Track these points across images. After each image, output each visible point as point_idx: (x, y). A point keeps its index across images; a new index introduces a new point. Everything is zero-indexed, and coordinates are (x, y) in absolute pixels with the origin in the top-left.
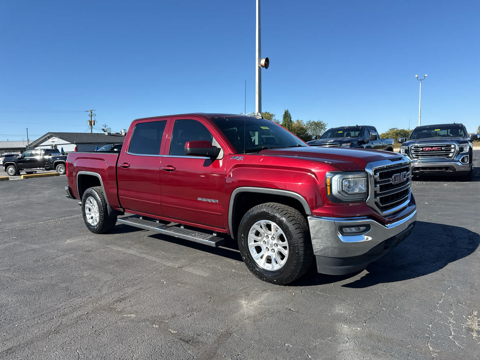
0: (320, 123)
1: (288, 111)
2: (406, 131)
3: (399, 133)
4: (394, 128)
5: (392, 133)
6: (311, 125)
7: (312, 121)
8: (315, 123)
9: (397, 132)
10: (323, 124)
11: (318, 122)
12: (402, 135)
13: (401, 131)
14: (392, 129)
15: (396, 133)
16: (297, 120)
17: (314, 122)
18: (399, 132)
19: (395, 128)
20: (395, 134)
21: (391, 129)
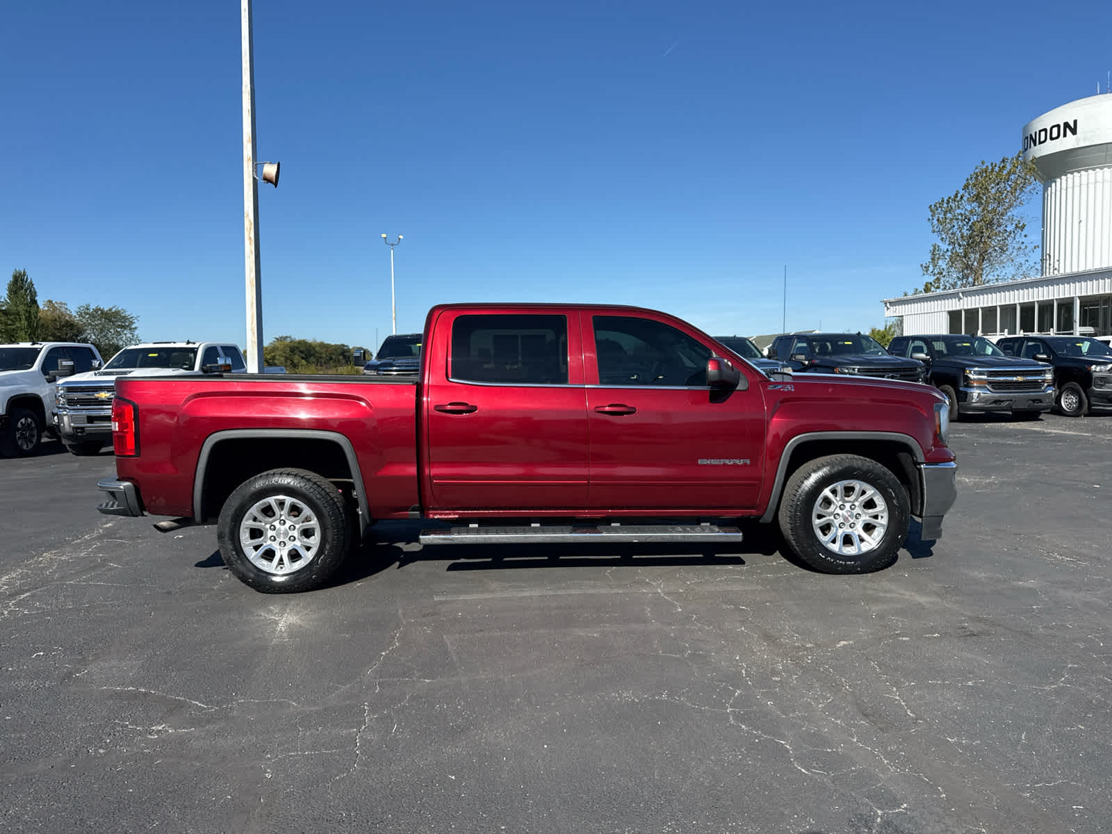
0: (117, 313)
1: (24, 275)
2: (310, 345)
3: (297, 348)
4: (284, 336)
5: (282, 346)
6: (92, 316)
7: (93, 307)
8: (102, 313)
9: (292, 344)
10: (124, 317)
11: (110, 310)
12: (302, 352)
13: (300, 342)
14: (281, 338)
15: (290, 347)
16: (46, 300)
17: (100, 309)
18: (296, 345)
19: (287, 337)
20: (289, 349)
21: (278, 337)
